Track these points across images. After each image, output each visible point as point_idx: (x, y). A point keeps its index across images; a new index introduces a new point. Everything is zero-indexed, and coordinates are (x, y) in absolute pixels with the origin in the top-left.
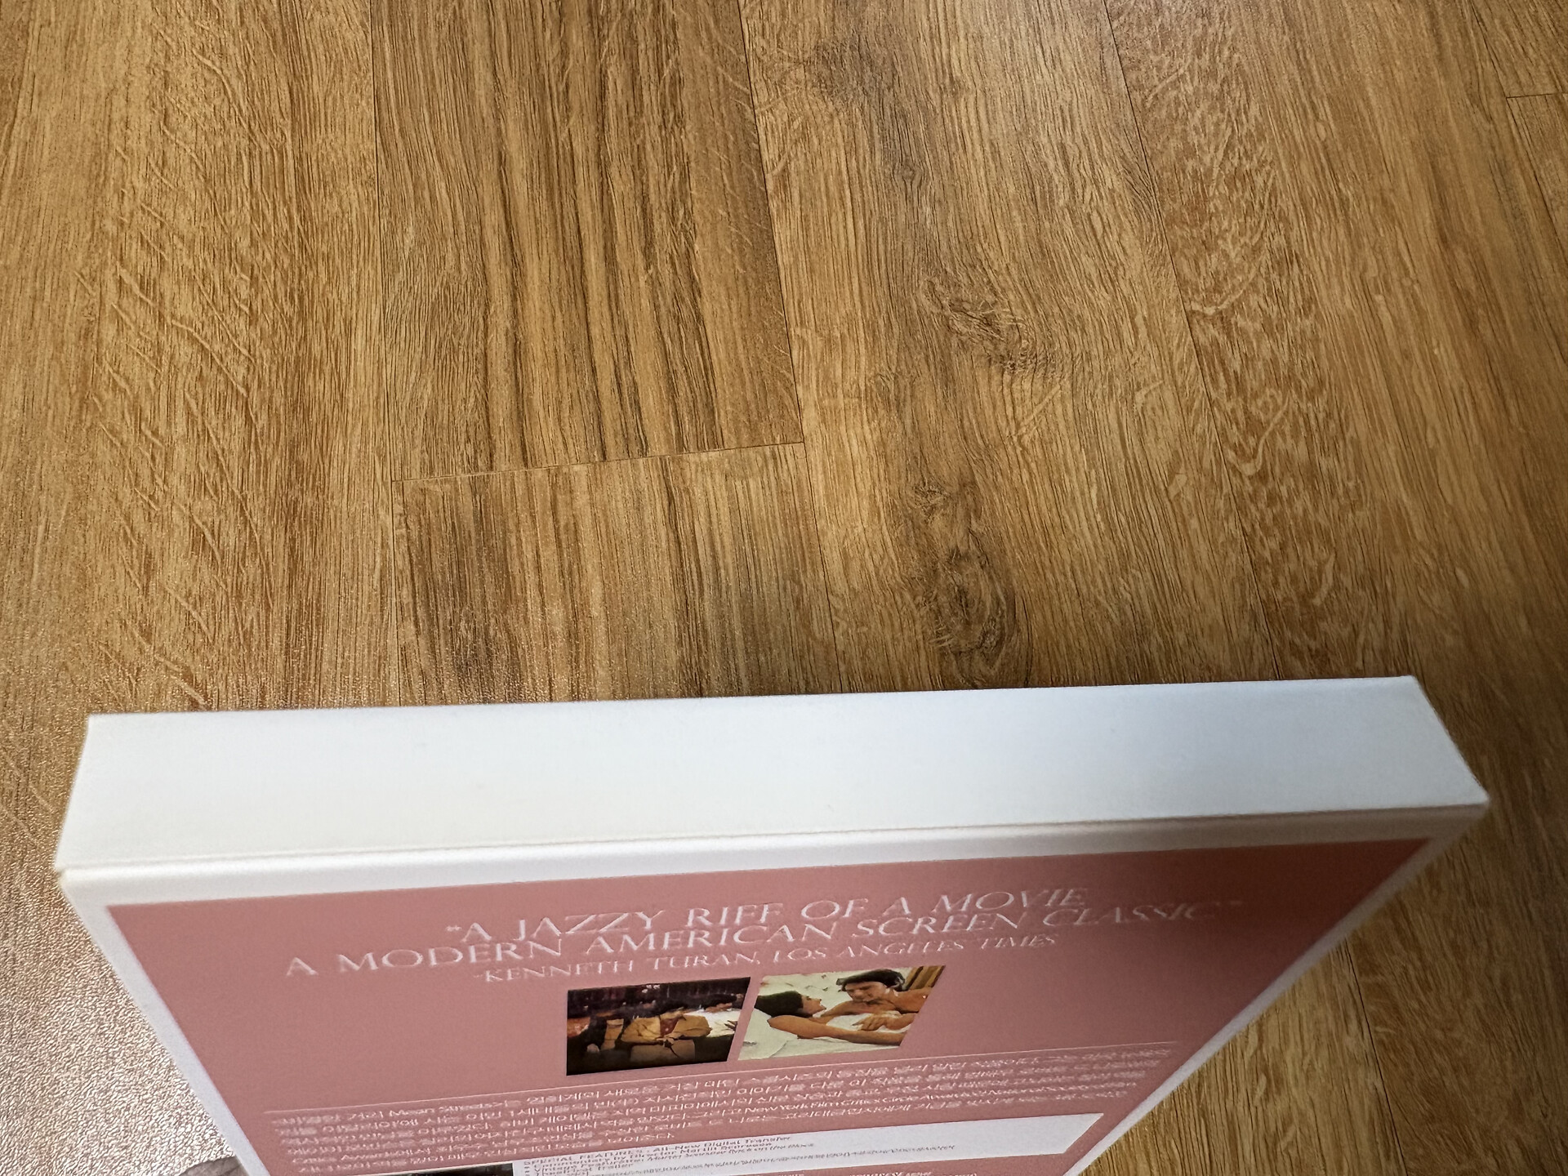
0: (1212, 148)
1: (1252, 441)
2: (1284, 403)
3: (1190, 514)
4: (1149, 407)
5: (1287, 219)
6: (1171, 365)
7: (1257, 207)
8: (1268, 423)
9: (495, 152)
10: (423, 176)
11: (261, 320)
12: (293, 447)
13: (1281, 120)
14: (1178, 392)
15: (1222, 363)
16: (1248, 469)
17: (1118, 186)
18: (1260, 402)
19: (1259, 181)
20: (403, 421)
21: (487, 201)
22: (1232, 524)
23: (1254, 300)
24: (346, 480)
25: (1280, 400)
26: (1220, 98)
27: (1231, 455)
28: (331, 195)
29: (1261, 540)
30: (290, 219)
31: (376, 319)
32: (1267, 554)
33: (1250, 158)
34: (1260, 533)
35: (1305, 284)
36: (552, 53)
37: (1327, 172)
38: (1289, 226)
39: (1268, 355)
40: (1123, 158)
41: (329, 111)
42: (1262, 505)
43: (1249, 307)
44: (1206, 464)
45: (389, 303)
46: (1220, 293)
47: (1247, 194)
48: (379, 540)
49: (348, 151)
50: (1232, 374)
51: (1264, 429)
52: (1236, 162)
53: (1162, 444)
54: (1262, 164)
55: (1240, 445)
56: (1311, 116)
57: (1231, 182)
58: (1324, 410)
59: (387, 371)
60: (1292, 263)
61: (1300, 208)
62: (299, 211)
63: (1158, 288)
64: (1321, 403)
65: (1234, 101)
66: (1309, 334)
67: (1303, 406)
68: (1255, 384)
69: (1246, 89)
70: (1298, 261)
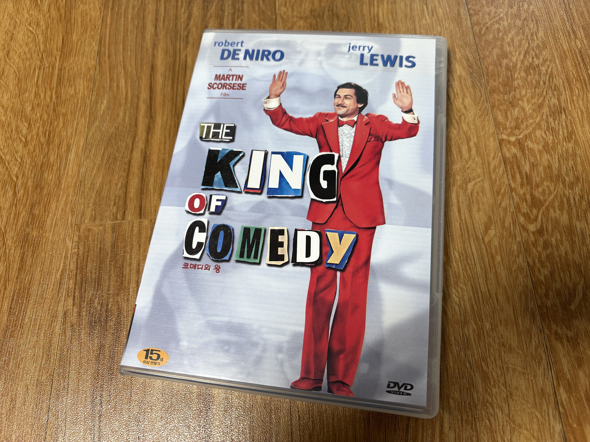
0: (517, 53)
1: (535, 211)
2: (555, 190)
3: (497, 253)
4: (475, 192)
5: (559, 90)
6: (489, 168)
7: (542, 83)
8: (545, 201)
9: (150, 64)
10: (115, 77)
11: (29, 145)
12: (32, 206)
13: (555, 39)
14: (492, 183)
15: (519, 167)
16: (532, 228)
17: (464, 74)
18: (540, 190)
19: (543, 69)
20: (86, 194)
21: (143, 88)
22: (521, 259)
23: (538, 133)
24: (54, 223)
25: (552, 189)
26: (522, 28)
27: (522, 219)
28: (72, 86)
29: (539, 270)
30: (51, 97)
31: (82, 144)
32: (542, 278)
33: (538, 58)
34: (538, 265)
35: (569, 125)
36: (183, 17)
37: (582, 65)
38: (560, 94)
39: (546, 164)
40: (467, 60)
41: (78, 48)
42: (540, 249)
43: (536, 137)
44: (507, 225)
45: (89, 136)
46: (519, 129)
47: (536, 77)
48: (64, 255)
49: (83, 65)
50: (524, 174)
51: (543, 205)
52: (530, 60)
53: (481, 213)
54: (545, 61)
55: (528, 214)
56: (572, 36)
57: (527, 71)
58: (579, 194)
59: (83, 169)
60: (561, 113)
61: (566, 84)
62: (56, 93)
63: (483, 128)
64: (577, 190)
65: (530, 29)
66: (570, 151)
67: (566, 192)
68: (538, 179)
69: (537, 23)
70: (565, 112)
